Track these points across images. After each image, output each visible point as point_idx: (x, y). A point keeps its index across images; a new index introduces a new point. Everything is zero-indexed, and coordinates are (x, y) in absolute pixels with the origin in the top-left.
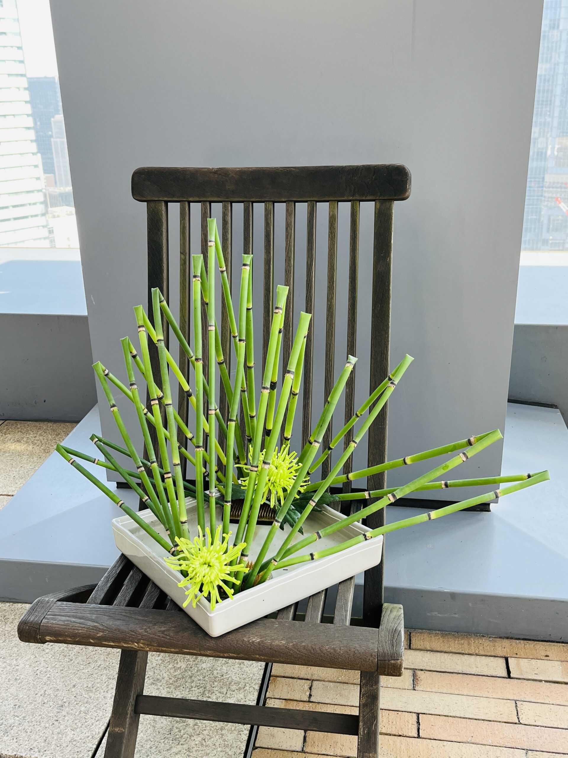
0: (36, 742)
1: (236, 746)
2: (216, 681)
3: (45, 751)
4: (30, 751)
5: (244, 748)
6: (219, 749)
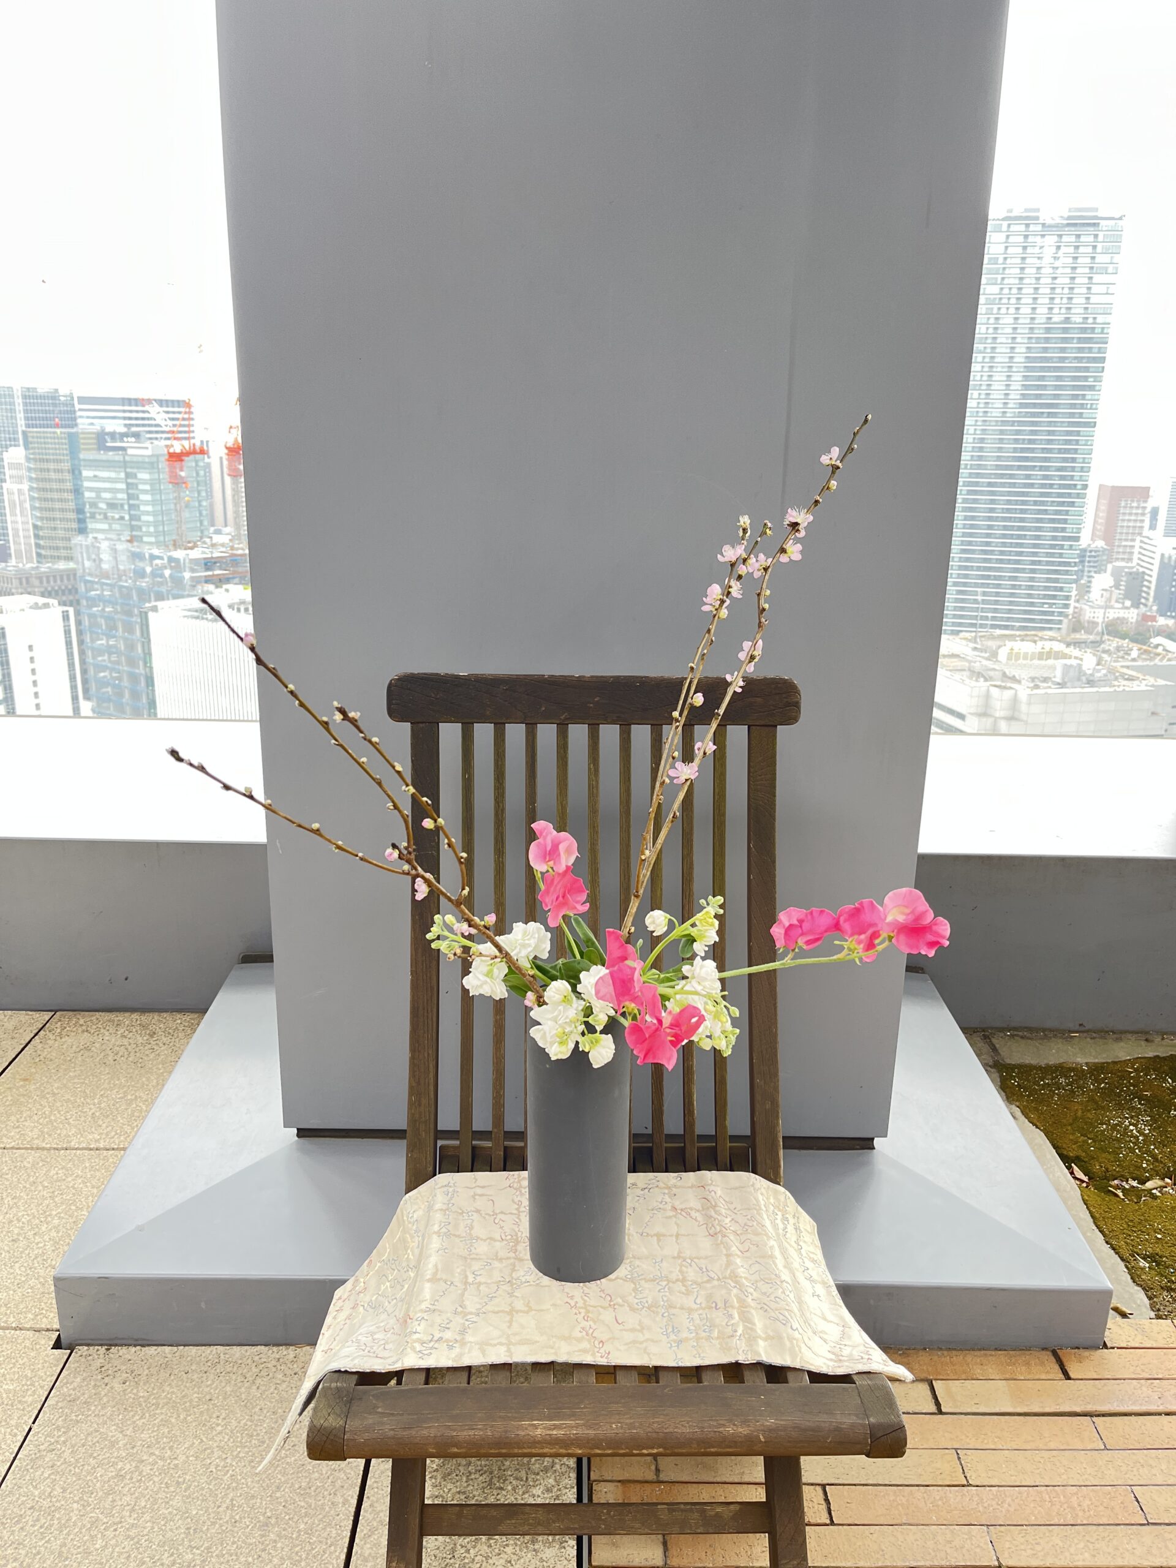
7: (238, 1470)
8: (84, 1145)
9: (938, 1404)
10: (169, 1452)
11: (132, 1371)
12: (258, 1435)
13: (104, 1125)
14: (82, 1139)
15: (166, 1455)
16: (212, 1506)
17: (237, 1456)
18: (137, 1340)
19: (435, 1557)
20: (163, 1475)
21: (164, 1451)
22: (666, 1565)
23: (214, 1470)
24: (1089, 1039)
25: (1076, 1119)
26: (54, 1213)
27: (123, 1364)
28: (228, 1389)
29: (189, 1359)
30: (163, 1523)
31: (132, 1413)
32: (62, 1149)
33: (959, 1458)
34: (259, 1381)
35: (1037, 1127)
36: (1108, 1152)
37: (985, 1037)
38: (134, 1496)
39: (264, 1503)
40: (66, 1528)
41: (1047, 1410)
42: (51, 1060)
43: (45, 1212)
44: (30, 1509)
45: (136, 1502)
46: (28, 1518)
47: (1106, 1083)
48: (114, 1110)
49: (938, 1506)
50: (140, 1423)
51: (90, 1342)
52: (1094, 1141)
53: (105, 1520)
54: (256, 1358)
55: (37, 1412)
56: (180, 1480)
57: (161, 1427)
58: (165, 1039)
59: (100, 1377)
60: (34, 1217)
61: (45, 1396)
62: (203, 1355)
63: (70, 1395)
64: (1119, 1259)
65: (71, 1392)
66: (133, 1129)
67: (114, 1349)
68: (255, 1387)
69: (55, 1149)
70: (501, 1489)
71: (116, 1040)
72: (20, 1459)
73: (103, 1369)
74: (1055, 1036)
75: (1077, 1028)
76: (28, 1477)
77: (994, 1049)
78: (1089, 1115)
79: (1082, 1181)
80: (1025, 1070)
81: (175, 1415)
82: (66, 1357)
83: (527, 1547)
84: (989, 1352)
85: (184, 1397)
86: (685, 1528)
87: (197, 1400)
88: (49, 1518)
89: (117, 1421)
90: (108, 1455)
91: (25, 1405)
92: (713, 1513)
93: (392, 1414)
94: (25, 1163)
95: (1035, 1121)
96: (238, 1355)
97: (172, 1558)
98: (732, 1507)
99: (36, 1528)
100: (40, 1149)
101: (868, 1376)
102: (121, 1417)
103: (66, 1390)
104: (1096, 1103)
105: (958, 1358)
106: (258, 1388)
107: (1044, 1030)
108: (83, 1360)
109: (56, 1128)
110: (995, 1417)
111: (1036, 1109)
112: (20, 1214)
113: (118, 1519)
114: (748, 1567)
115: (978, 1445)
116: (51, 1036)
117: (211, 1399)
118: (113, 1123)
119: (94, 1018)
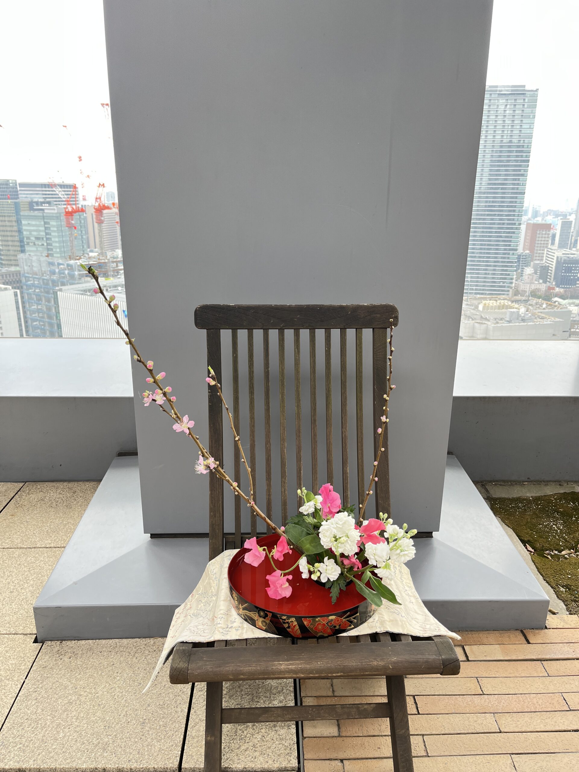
0: (131, 755)
1: (289, 738)
2: (260, 688)
3: (141, 761)
4: (128, 762)
5: (296, 740)
6: (277, 742)
7: (128, 697)
8: (43, 546)
9: (467, 656)
10: (94, 690)
11: (74, 652)
13: (53, 536)
14: (42, 543)
15: (93, 692)
16: (117, 715)
17: (128, 691)
18: (75, 637)
19: (227, 735)
20: (91, 701)
21: (91, 690)
22: (339, 736)
23: (117, 698)
24: (532, 485)
25: (527, 522)
26: (30, 578)
27: (69, 649)
28: (122, 659)
29: (102, 645)
30: (92, 724)
31: (74, 672)
32: (33, 548)
33: (478, 682)
34: (136, 655)
35: (509, 527)
36: (543, 538)
37: (483, 485)
38: (77, 712)
39: (142, 712)
40: (45, 728)
41: (520, 658)
42: (25, 506)
43: (26, 578)
44: (26, 719)
45: (79, 715)
46: (25, 724)
47: (541, 506)
48: (58, 529)
49: (469, 704)
50: (79, 677)
51: (52, 639)
52: (536, 533)
53: (64, 724)
54: (135, 644)
55: (27, 673)
56: (100, 703)
57: (90, 679)
58: (81, 494)
59: (57, 656)
60: (21, 581)
61: (31, 666)
62: (109, 643)
63: (43, 665)
64: (550, 588)
65: (44, 663)
66: (67, 537)
67: (64, 642)
68: (135, 658)
69: (29, 548)
70: (258, 702)
71: (56, 495)
72: (20, 696)
73: (59, 652)
74: (516, 484)
75: (527, 480)
76: (24, 705)
77: (487, 491)
78: (533, 520)
79: (532, 552)
80: (502, 500)
81: (96, 673)
82: (40, 647)
83: (272, 729)
84: (491, 632)
85: (100, 663)
86: (349, 716)
87: (106, 665)
88: (36, 724)
89: (67, 676)
90: (63, 693)
91: (21, 670)
92: (363, 708)
93: (211, 661)
94: (15, 555)
95: (508, 524)
96: (126, 643)
97: (98, 741)
98: (372, 705)
99: (30, 729)
100: (22, 548)
101: (440, 637)
102: (69, 674)
103: (41, 662)
104: (537, 515)
105: (475, 635)
106: (136, 658)
107: (511, 481)
108: (49, 648)
110: (495, 662)
111: (508, 518)
112: (14, 580)
113: (70, 723)
114: (378, 736)
115: (487, 676)
116: (24, 494)
117: (113, 665)
118: (57, 535)
119: (45, 485)
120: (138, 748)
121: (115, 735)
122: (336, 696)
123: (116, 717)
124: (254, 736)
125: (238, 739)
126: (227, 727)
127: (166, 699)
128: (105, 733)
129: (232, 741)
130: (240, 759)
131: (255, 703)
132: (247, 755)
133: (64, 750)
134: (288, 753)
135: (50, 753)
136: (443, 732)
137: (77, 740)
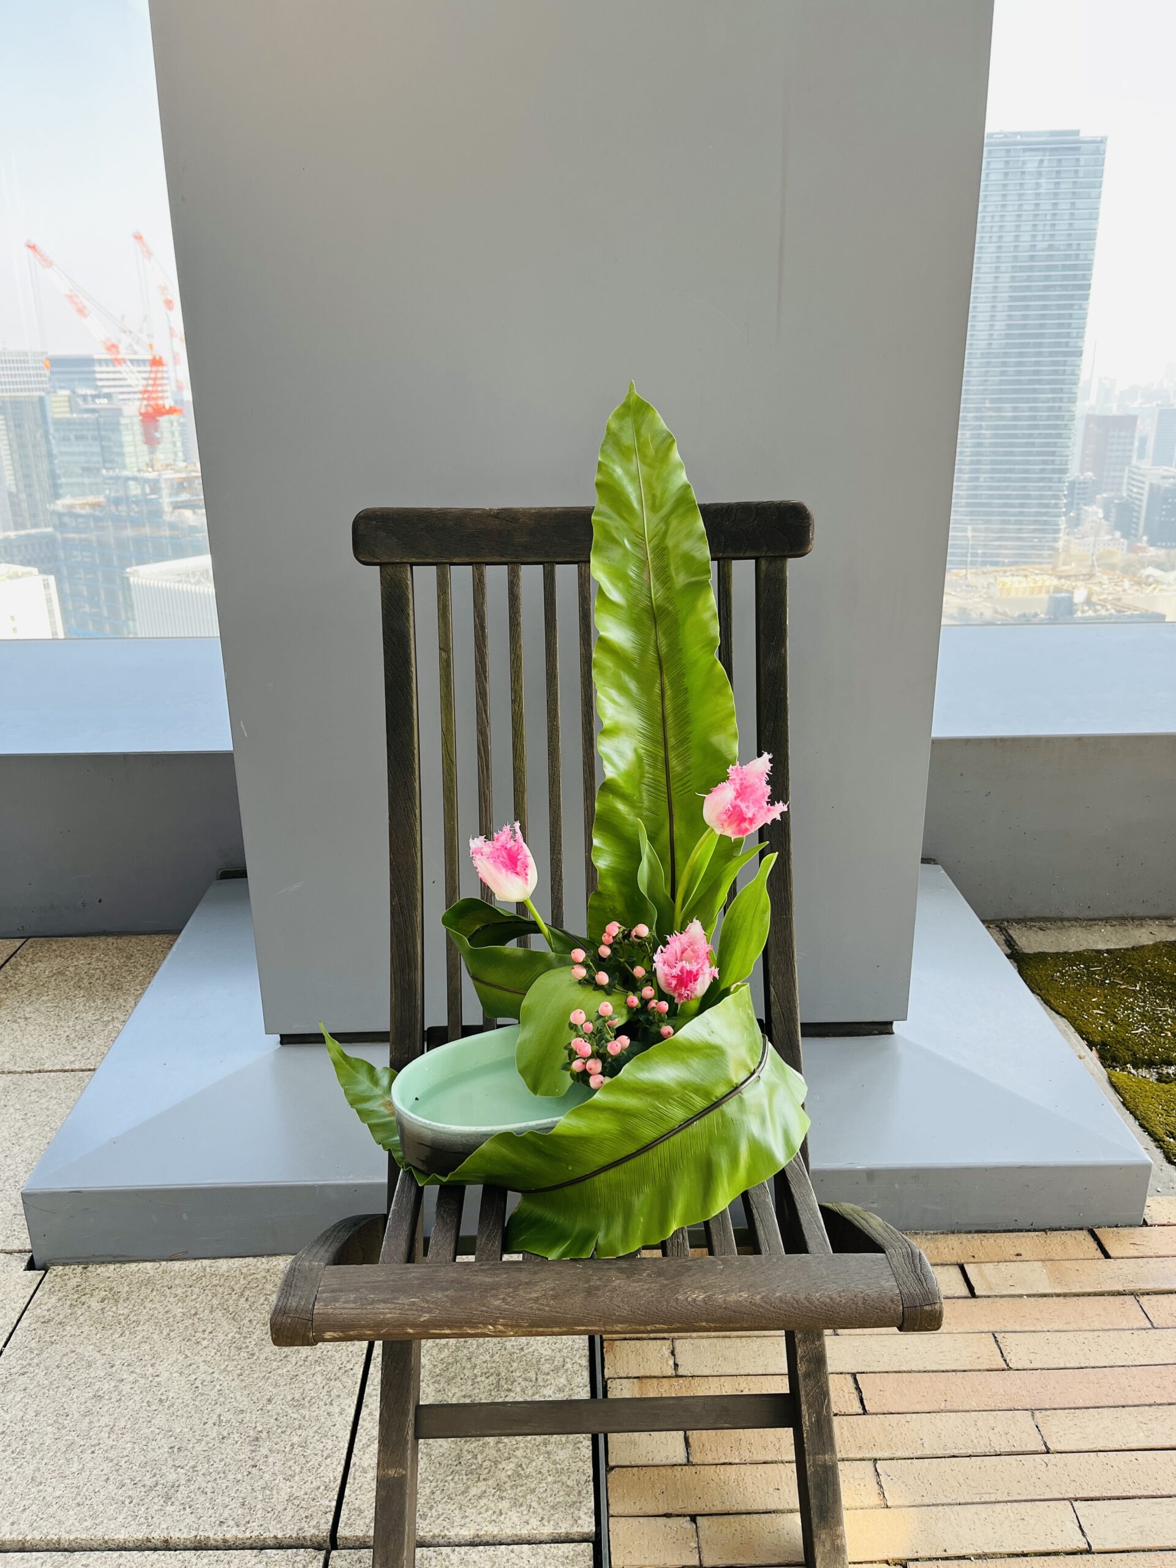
7: (225, 1384)
8: (58, 1067)
9: (971, 1288)
10: (150, 1369)
11: (111, 1289)
12: (247, 1347)
13: (80, 1047)
14: (56, 1061)
15: (148, 1373)
16: (198, 1422)
18: (115, 1257)
19: (440, 1464)
20: (145, 1393)
21: (146, 1369)
22: (689, 1463)
24: (1108, 927)
26: (27, 1135)
27: (101, 1281)
28: (215, 1302)
30: (144, 1443)
31: (111, 1331)
32: (36, 1072)
33: (997, 1341)
35: (1059, 1014)
37: (1002, 930)
38: (113, 1417)
39: (254, 1417)
40: (40, 1452)
41: (1088, 1290)
42: (23, 985)
43: (17, 1134)
45: (116, 1422)
48: (90, 1032)
49: (977, 1391)
50: (119, 1341)
51: (66, 1261)
53: (82, 1443)
54: (244, 1270)
55: (8, 1335)
56: (163, 1397)
57: (143, 1345)
58: (143, 961)
59: (76, 1296)
60: (6, 1139)
61: (17, 1318)
62: (188, 1269)
63: (44, 1317)
64: (1150, 1139)
65: (46, 1313)
67: (91, 1268)
68: (243, 1299)
69: (27, 1072)
70: (509, 1390)
71: (91, 964)
73: (79, 1288)
74: (1074, 925)
75: (1096, 915)
77: (1011, 939)
80: (1045, 958)
81: (157, 1332)
82: (40, 1278)
83: (539, 1450)
84: (1021, 1234)
85: (167, 1312)
86: (707, 1423)
87: (181, 1315)
88: (21, 1442)
89: (95, 1341)
90: (86, 1375)
95: (1058, 1009)
96: (224, 1268)
97: (155, 1479)
99: (7, 1453)
100: (11, 1072)
102: (98, 1336)
103: (39, 1311)
105: (989, 1240)
106: (247, 1300)
107: (1062, 919)
108: (58, 1279)
109: (28, 1051)
110: (1033, 1299)
111: (1058, 998)
113: (96, 1441)
114: (776, 1462)
115: (1018, 1328)
116: (22, 963)
117: (196, 1314)
118: (88, 1044)
119: (67, 944)
120: (242, 1495)
121: (194, 1467)
122: (682, 1376)
123: (195, 1427)
124: (500, 1466)
125: (464, 1472)
126: (441, 1446)
127: (307, 1387)
128: (170, 1463)
129: (451, 1477)
130: (467, 1517)
131: (503, 1394)
132: (482, 1507)
133: (79, 1499)
134: (574, 1503)
135: (49, 1506)
136: (919, 1454)
137: (108, 1479)
